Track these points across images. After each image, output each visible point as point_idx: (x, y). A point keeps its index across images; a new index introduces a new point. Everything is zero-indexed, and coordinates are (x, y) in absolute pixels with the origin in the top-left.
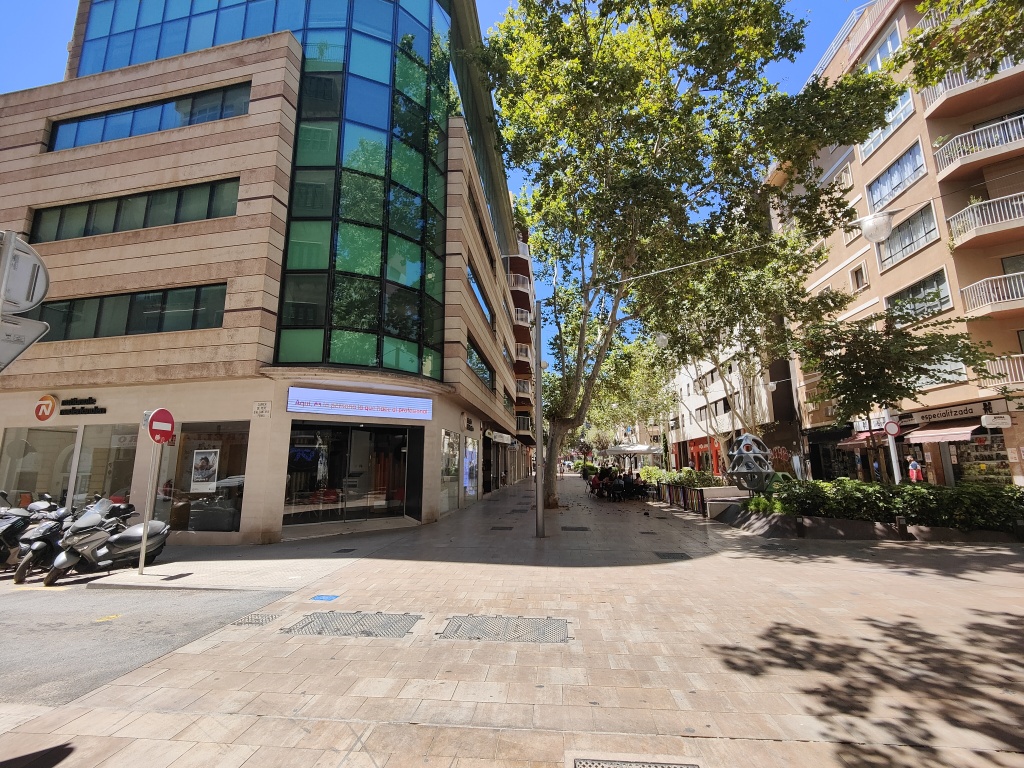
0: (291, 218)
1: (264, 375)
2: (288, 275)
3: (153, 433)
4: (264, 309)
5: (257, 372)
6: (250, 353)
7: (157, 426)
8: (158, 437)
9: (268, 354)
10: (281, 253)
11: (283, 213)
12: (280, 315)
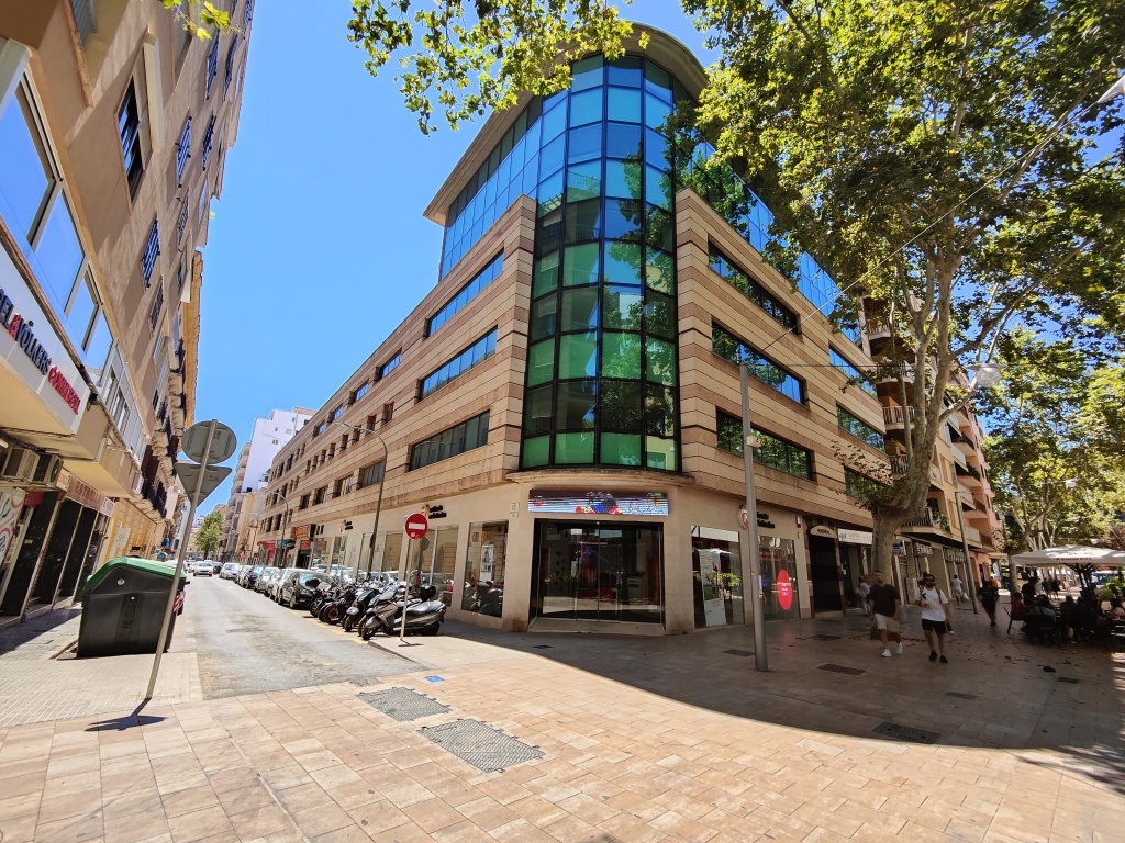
0: (531, 343)
1: (510, 481)
2: (529, 393)
3: (409, 531)
4: (508, 425)
5: (504, 478)
6: (498, 464)
7: (412, 526)
8: (413, 535)
9: (514, 461)
10: (523, 376)
11: (523, 342)
12: (523, 428)
